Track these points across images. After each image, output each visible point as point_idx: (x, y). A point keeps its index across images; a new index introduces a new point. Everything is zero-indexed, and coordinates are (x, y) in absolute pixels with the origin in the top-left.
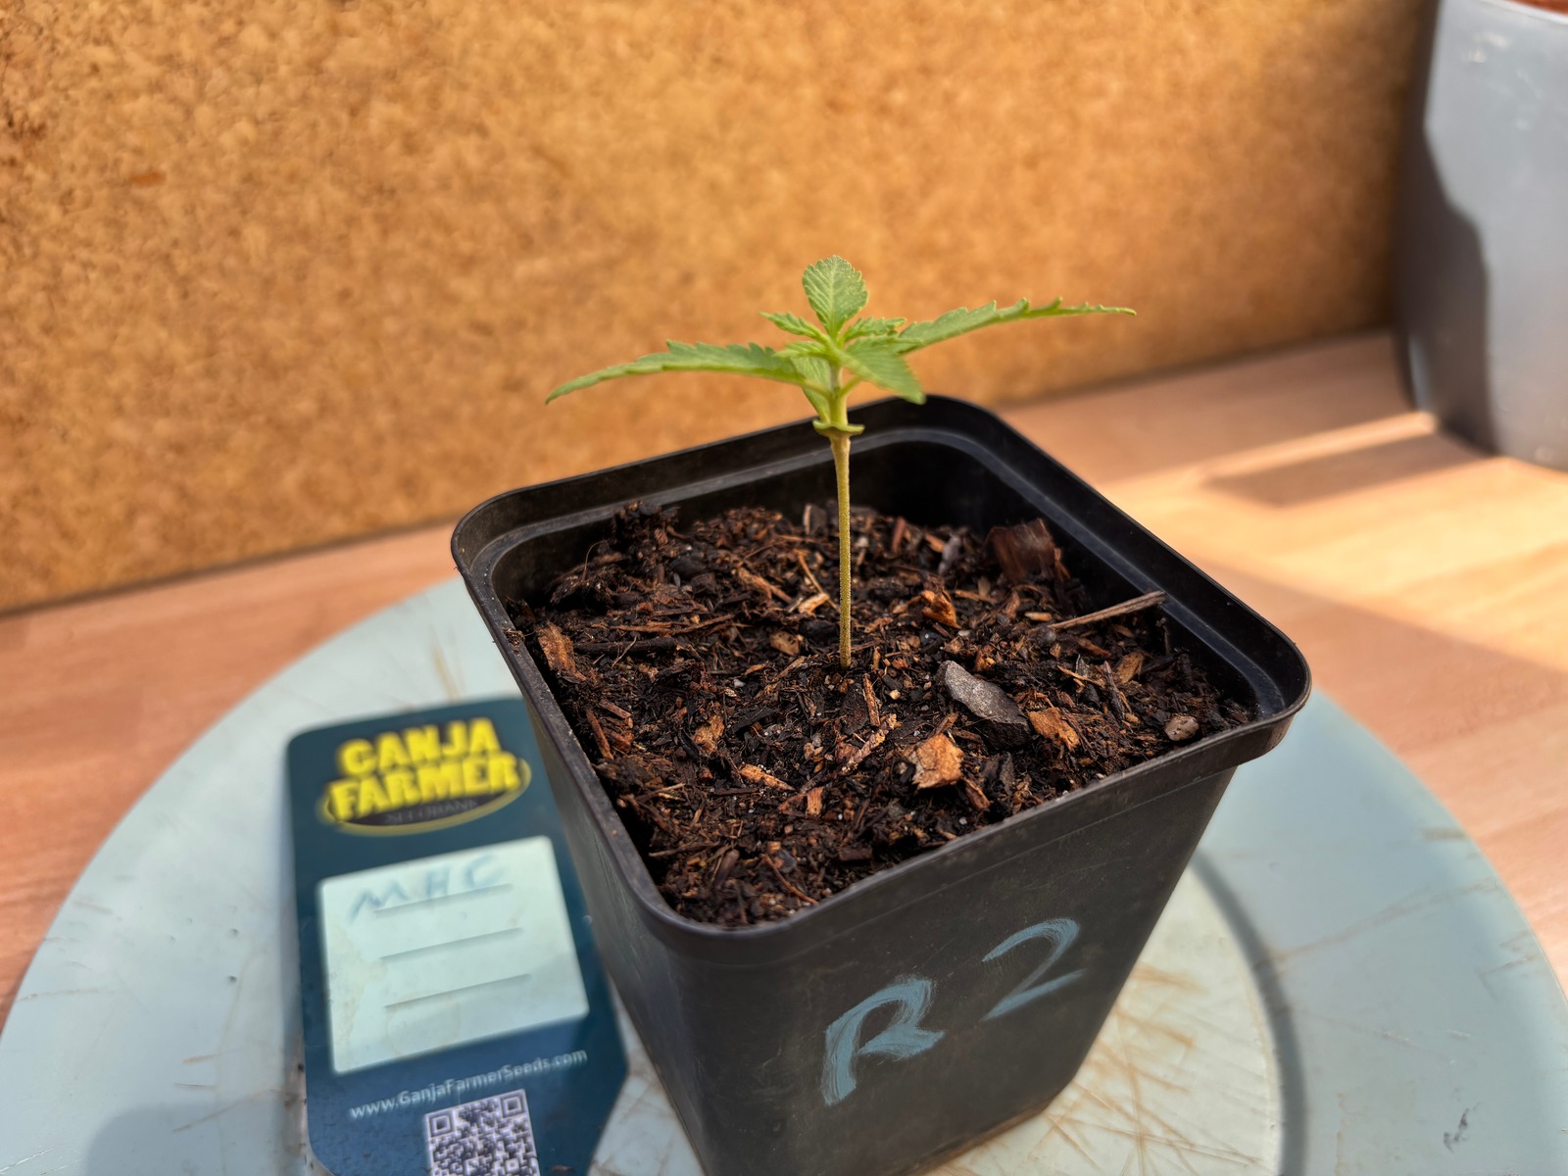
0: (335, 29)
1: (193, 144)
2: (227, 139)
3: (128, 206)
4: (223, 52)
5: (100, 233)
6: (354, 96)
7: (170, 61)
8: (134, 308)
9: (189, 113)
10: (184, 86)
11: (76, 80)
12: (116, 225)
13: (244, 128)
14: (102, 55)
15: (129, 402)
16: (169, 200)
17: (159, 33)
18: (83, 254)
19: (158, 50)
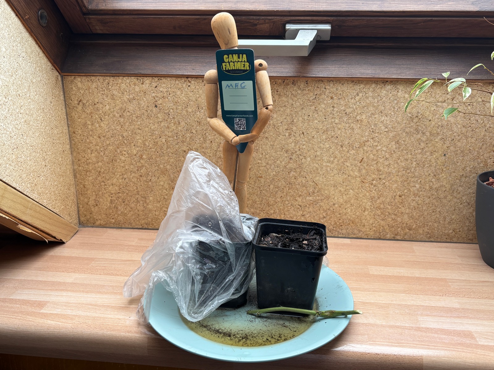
0: (289, 162)
1: (267, 174)
2: (272, 174)
3: (257, 180)
4: (274, 163)
5: (253, 183)
6: (289, 171)
7: (268, 163)
8: (254, 193)
9: (268, 170)
10: (268, 167)
11: (256, 164)
12: (255, 182)
13: (274, 173)
14: (260, 161)
15: (249, 205)
16: (262, 180)
17: (267, 160)
18: (250, 185)
19: (267, 162)
